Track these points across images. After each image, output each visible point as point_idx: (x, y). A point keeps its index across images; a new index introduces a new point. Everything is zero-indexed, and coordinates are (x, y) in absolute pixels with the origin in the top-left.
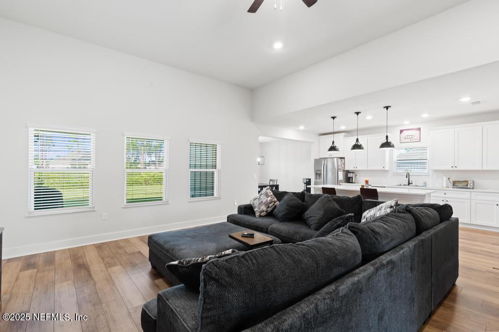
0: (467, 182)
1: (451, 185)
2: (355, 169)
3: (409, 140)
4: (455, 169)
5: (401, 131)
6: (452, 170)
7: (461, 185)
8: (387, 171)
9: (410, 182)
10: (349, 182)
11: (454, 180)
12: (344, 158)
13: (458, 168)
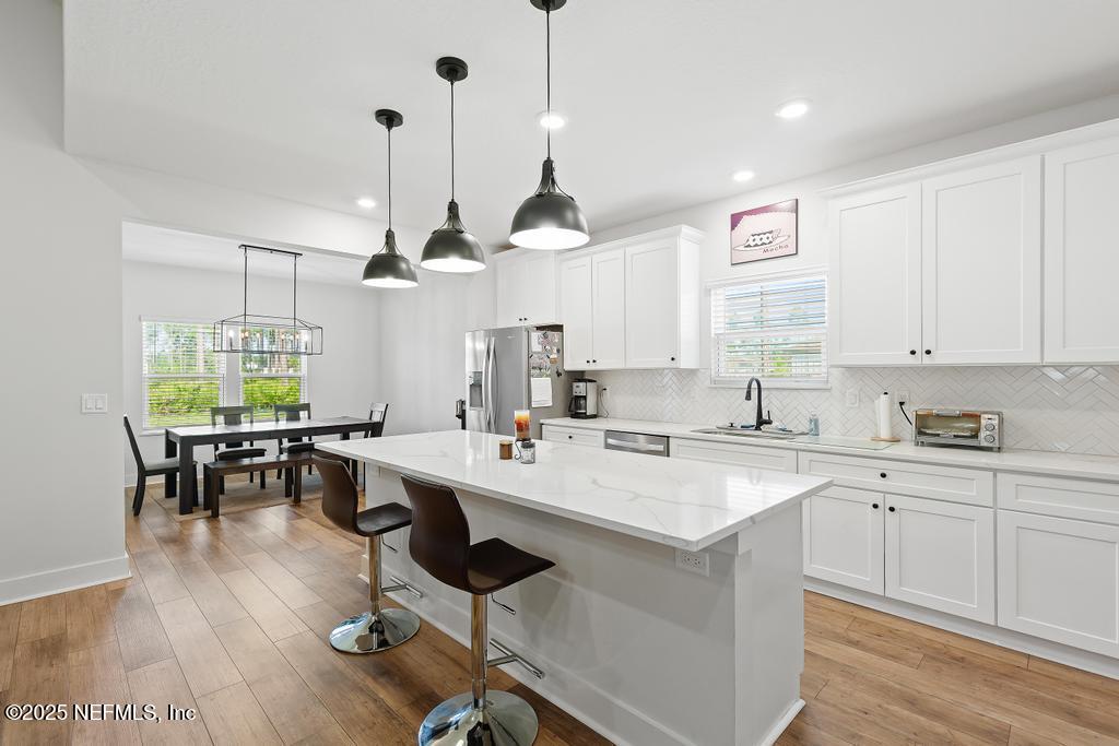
0: (975, 417)
1: (909, 431)
2: (592, 367)
3: (758, 253)
4: (927, 360)
5: (736, 220)
6: (912, 368)
7: (947, 434)
8: (692, 372)
9: (765, 417)
10: (576, 416)
11: (923, 408)
12: (558, 328)
13: (939, 359)
